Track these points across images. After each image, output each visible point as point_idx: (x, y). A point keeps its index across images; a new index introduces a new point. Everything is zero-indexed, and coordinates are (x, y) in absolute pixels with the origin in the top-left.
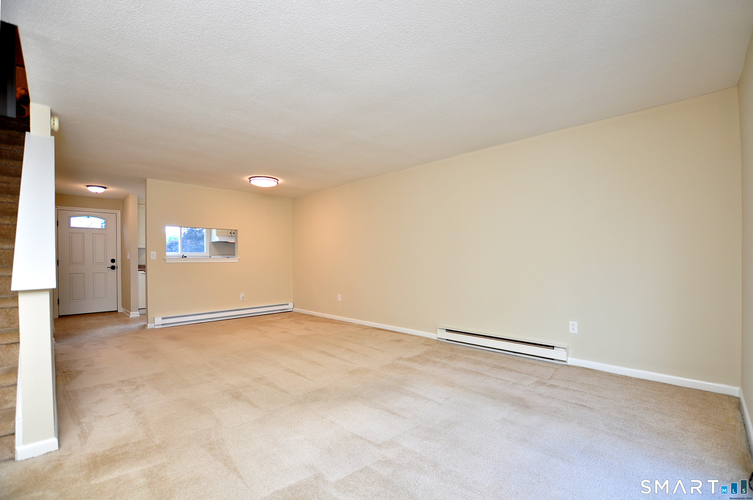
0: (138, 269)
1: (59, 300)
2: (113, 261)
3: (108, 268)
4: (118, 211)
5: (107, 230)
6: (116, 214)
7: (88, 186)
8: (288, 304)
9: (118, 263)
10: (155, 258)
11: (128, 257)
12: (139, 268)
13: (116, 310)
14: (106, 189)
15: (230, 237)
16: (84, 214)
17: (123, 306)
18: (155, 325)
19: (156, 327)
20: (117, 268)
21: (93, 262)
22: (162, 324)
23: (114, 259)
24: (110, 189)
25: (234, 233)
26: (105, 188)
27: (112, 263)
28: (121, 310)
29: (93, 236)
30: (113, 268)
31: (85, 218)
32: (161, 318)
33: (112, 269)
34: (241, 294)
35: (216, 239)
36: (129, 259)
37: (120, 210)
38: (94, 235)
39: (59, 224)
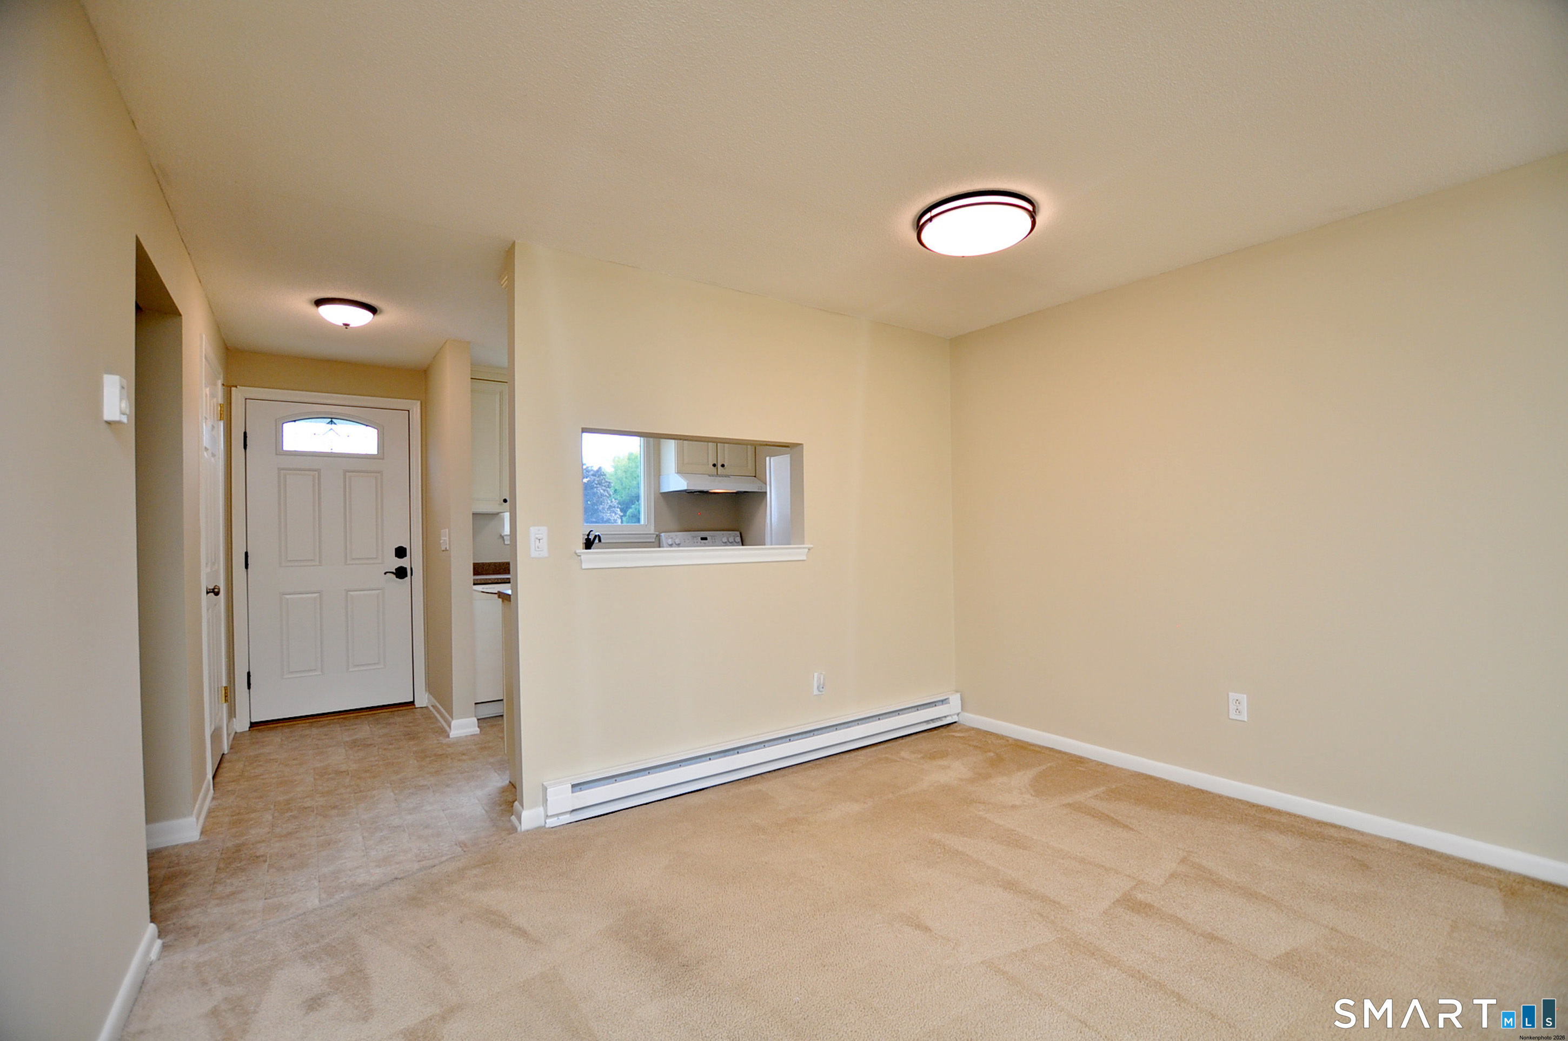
0: (471, 577)
1: (251, 674)
2: (401, 552)
3: (387, 574)
4: (416, 401)
5: (383, 459)
6: (409, 411)
7: (319, 302)
8: (943, 702)
9: (414, 561)
10: (545, 553)
11: (444, 539)
12: (475, 574)
13: (412, 700)
14: (379, 318)
15: (713, 476)
16: (321, 413)
17: (431, 687)
18: (547, 817)
19: (551, 822)
20: (412, 574)
21: (346, 556)
22: (571, 810)
23: (405, 547)
24: (391, 316)
25: (723, 466)
26: (373, 310)
27: (397, 558)
28: (423, 700)
29: (345, 478)
30: (401, 573)
31: (320, 426)
32: (570, 786)
33: (397, 577)
34: (816, 675)
35: (675, 482)
36: (446, 550)
37: (418, 400)
38: (347, 473)
39: (248, 443)
